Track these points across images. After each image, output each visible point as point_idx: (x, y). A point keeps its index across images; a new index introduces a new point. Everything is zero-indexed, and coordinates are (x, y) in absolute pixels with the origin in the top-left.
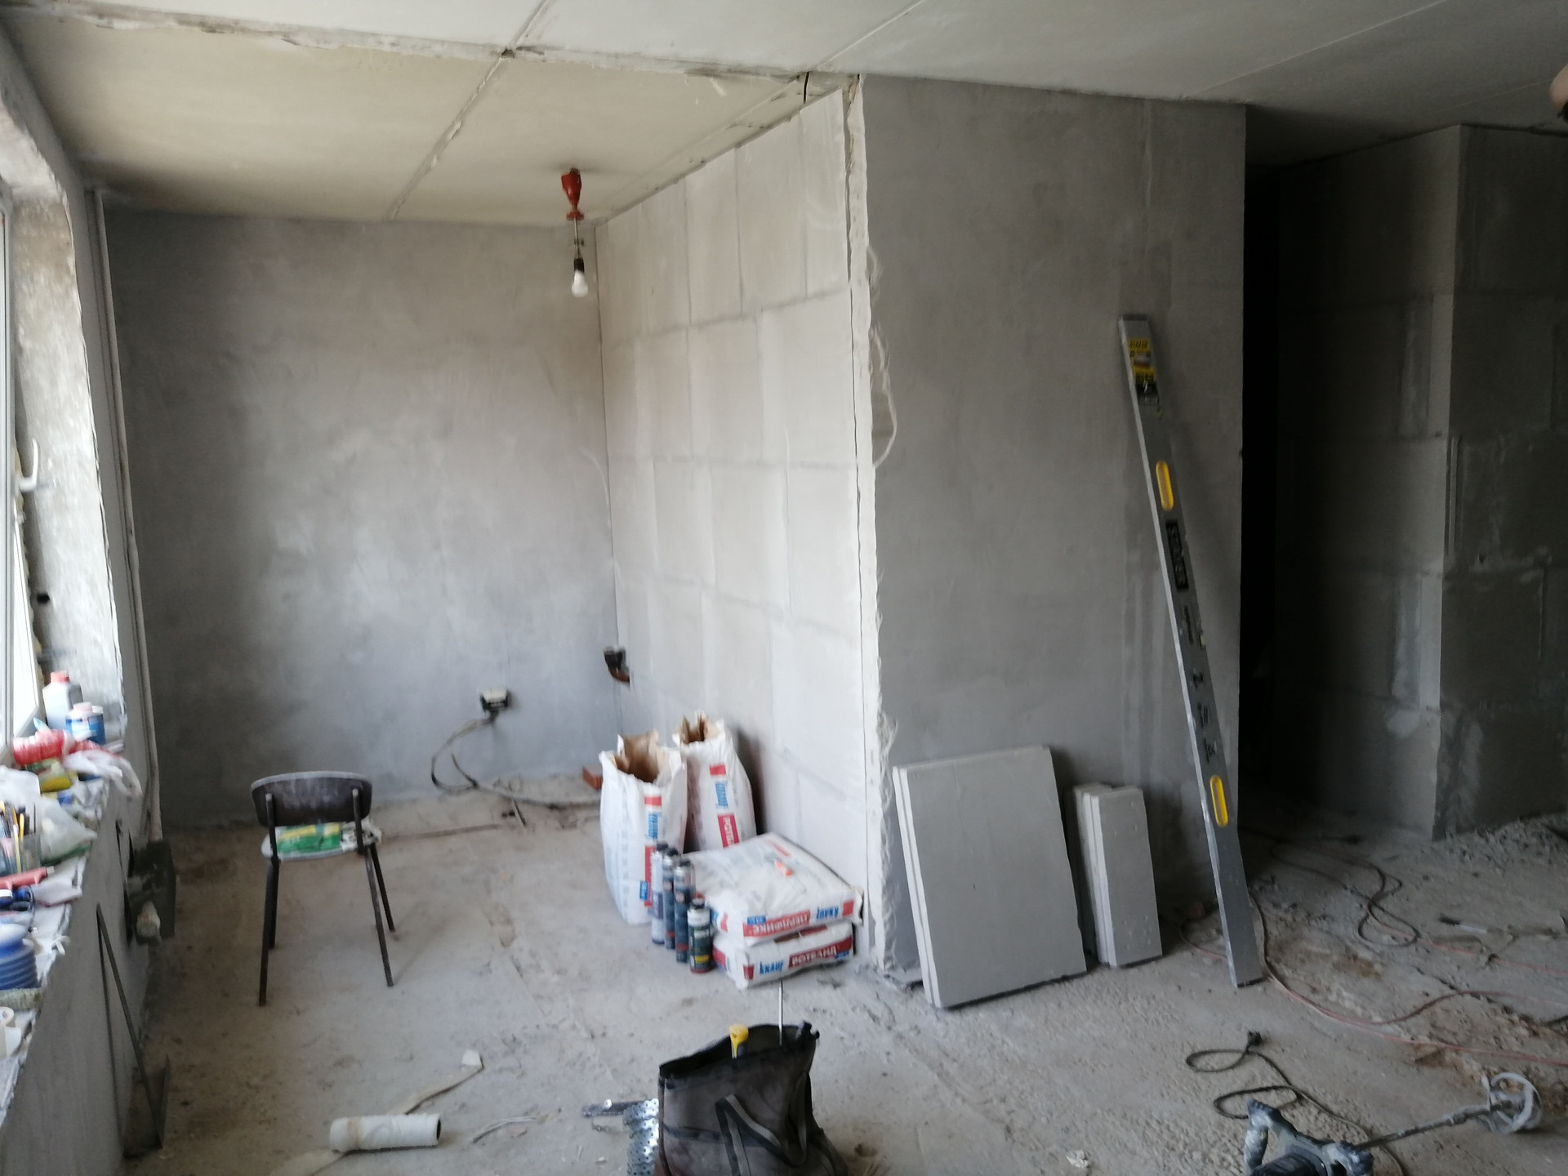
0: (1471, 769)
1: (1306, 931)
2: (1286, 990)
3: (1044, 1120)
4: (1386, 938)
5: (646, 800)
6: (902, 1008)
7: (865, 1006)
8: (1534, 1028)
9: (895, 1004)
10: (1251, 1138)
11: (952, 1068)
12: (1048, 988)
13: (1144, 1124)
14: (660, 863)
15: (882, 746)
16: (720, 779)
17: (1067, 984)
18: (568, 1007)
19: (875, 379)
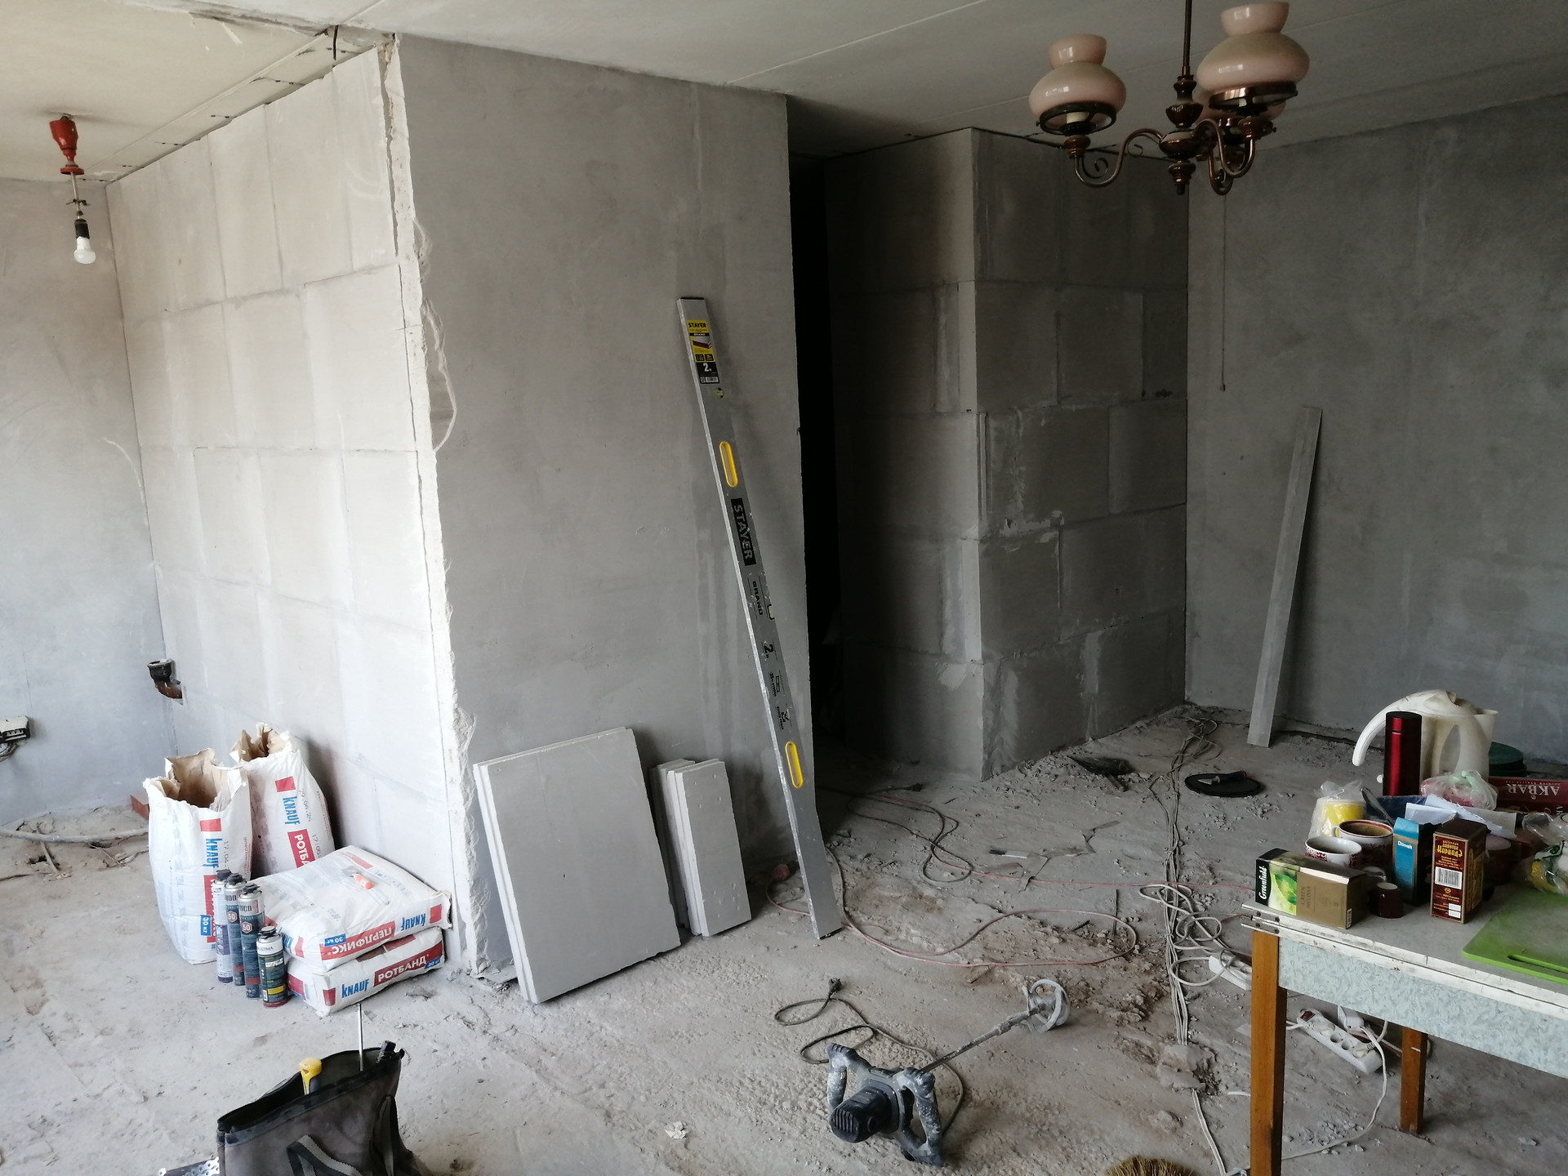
0: (1010, 714)
1: (879, 879)
2: (863, 936)
3: (642, 1098)
4: (946, 875)
5: (203, 826)
6: (498, 1008)
7: (459, 1014)
8: (1063, 936)
9: (491, 1006)
10: (832, 1080)
11: (550, 1062)
12: (644, 966)
13: (737, 1084)
14: (222, 893)
15: (461, 743)
16: (289, 794)
17: (662, 960)
18: (114, 1070)
19: (431, 359)
